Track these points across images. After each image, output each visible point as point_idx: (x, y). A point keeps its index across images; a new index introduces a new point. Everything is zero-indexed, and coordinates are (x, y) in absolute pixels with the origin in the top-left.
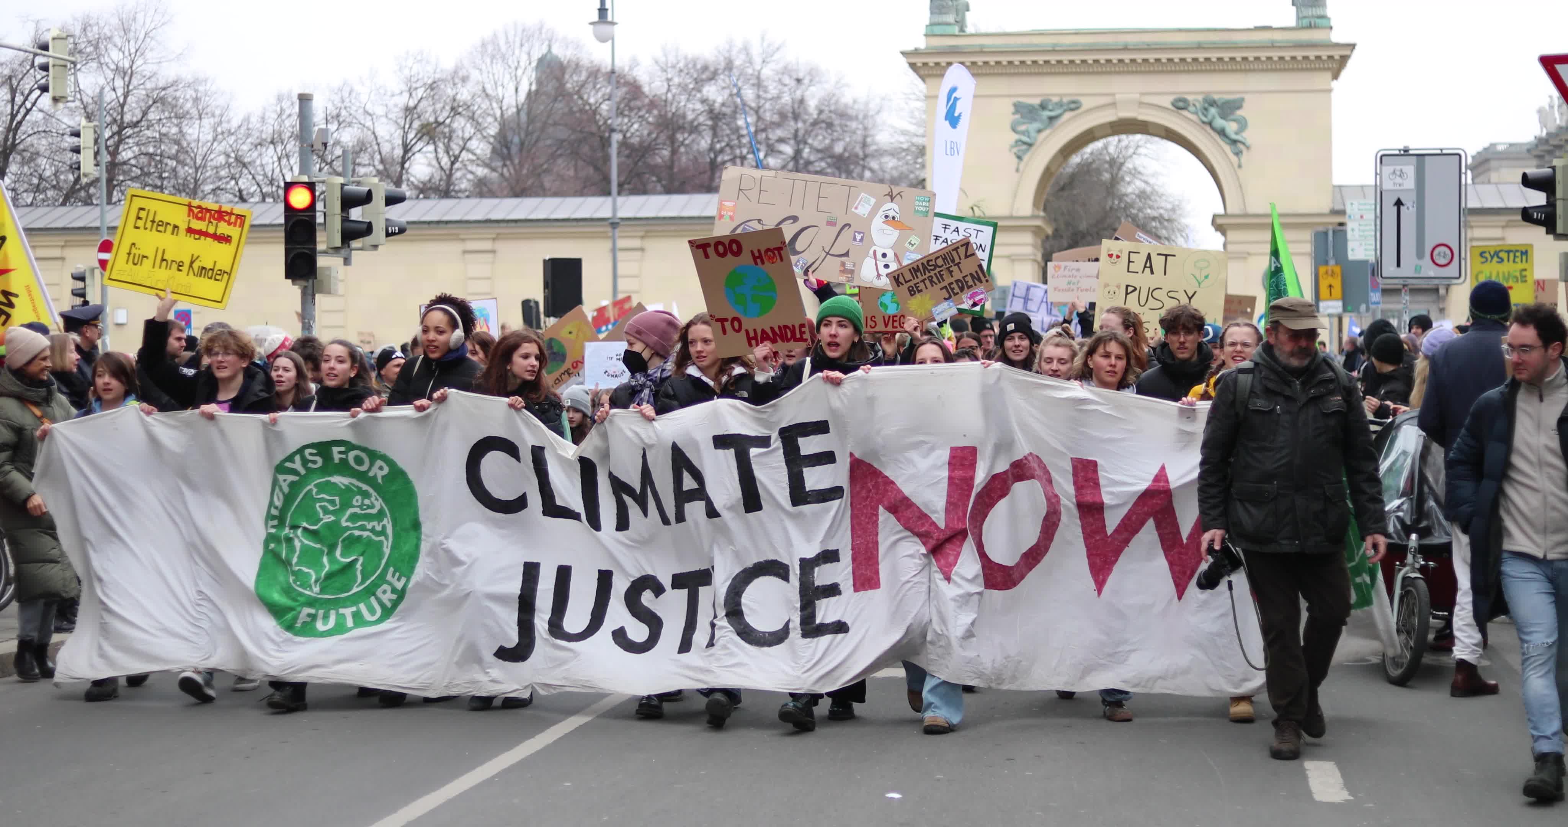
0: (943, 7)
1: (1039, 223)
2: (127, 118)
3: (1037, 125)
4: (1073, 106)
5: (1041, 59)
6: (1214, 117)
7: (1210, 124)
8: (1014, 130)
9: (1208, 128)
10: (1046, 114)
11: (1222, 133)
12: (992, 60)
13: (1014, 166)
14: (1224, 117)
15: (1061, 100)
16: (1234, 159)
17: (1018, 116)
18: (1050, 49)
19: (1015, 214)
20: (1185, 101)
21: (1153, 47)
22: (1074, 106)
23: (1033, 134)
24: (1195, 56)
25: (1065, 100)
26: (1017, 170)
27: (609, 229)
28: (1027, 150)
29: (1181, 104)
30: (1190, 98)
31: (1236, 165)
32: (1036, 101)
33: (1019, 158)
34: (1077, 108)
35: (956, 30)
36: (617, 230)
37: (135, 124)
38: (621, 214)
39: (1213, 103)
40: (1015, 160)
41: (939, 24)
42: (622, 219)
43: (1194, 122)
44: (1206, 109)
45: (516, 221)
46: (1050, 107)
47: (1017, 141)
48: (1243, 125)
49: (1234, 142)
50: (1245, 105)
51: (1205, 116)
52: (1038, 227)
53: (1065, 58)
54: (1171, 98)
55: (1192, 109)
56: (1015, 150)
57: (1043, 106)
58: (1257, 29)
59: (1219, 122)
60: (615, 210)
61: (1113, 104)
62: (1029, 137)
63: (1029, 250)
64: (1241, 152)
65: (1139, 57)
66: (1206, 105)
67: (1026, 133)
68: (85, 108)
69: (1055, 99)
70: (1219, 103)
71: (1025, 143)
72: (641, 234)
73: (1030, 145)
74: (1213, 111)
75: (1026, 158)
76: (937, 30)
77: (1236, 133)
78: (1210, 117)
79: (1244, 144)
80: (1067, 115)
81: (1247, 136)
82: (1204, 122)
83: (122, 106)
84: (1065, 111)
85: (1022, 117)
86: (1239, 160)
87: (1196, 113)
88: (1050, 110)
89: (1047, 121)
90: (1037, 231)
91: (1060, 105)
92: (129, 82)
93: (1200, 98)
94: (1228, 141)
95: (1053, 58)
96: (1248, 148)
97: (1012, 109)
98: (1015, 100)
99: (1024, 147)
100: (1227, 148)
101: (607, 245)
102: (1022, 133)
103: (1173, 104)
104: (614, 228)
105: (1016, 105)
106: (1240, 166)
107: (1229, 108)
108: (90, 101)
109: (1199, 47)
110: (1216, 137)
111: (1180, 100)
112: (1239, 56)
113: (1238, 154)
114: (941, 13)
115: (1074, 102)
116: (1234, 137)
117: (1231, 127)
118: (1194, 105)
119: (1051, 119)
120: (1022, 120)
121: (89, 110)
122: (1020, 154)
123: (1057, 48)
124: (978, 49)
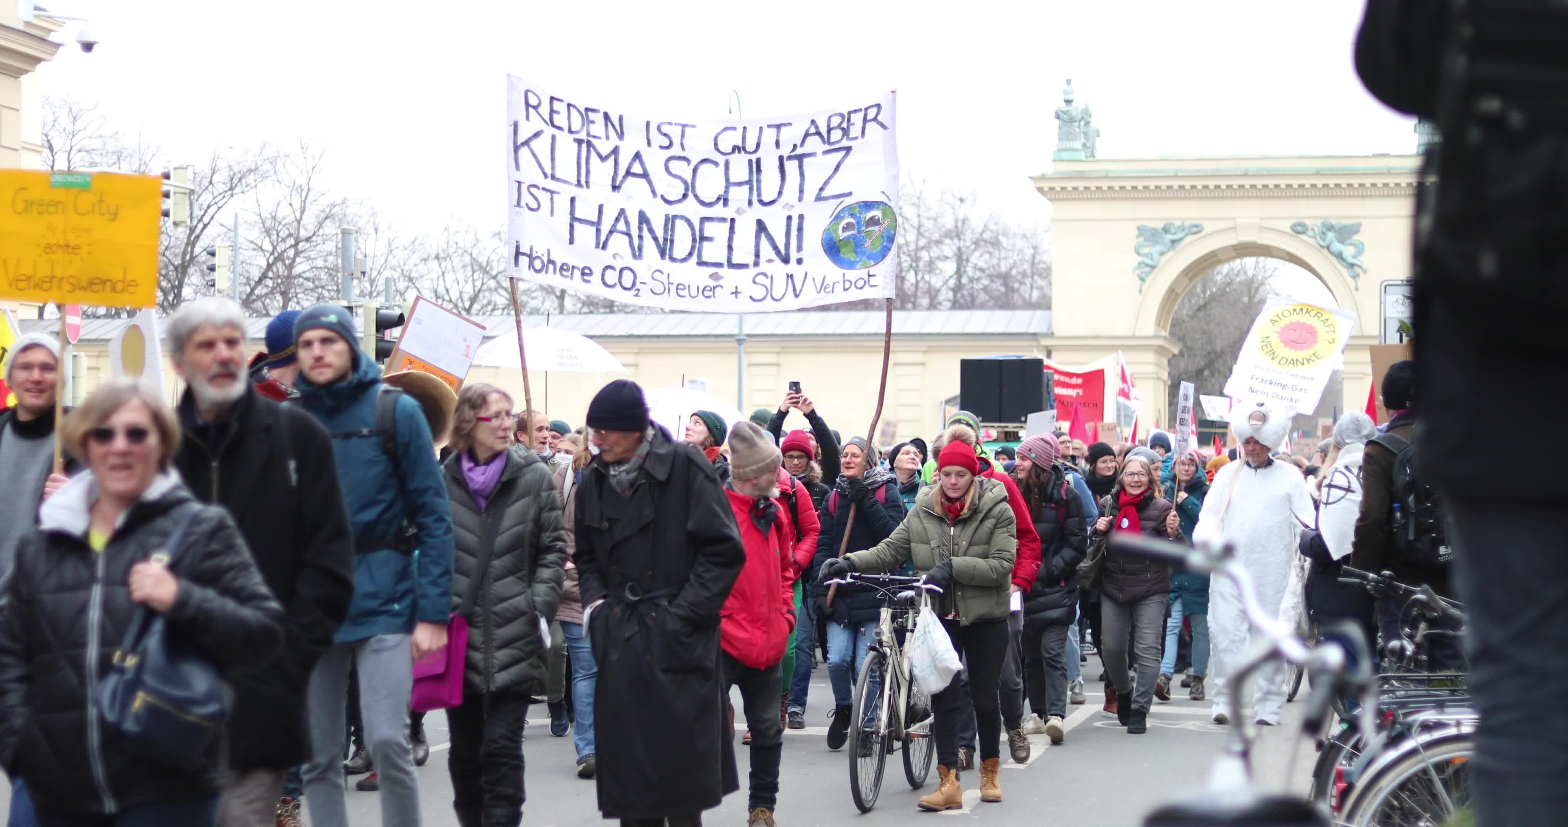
0: (1070, 133)
1: (1160, 342)
2: (303, 234)
3: (1159, 248)
4: (1194, 230)
5: (1163, 184)
6: (1331, 242)
7: (1328, 248)
8: (1138, 253)
9: (1325, 251)
10: (1169, 237)
11: (1340, 256)
12: (1116, 185)
13: (1138, 287)
14: (1341, 241)
15: (1183, 225)
16: (1351, 282)
17: (1142, 239)
18: (1173, 174)
19: (1137, 334)
20: (1303, 225)
21: (1272, 173)
22: (1196, 229)
23: (1156, 256)
24: (1313, 182)
25: (1187, 224)
26: (1140, 291)
27: (735, 345)
28: (1150, 273)
29: (1300, 229)
30: (1309, 222)
31: (1353, 289)
32: (1159, 225)
33: (1143, 280)
34: (1199, 232)
35: (1082, 156)
36: (742, 347)
37: (308, 240)
38: (746, 330)
39: (1331, 228)
40: (1139, 282)
41: (1066, 150)
42: (748, 336)
43: (1311, 245)
44: (1324, 234)
45: (658, 336)
46: (1173, 231)
47: (1140, 264)
48: (1360, 249)
49: (1352, 265)
50: (1361, 229)
51: (1324, 240)
52: (1160, 347)
53: (1188, 184)
54: (1291, 223)
55: (1310, 233)
56: (1138, 272)
57: (1166, 230)
58: (1375, 156)
59: (1337, 247)
60: (741, 327)
61: (1234, 228)
62: (1152, 259)
63: (1151, 369)
64: (1358, 275)
65: (1259, 183)
66: (1324, 230)
67: (1150, 255)
68: (263, 223)
69: (1178, 223)
70: (1337, 228)
71: (1147, 265)
72: (778, 350)
73: (1153, 267)
74: (1331, 235)
75: (1149, 280)
76: (1065, 155)
77: (1354, 257)
78: (1328, 241)
79: (1360, 267)
80: (1190, 239)
81: (1364, 260)
82: (1322, 247)
83: (299, 222)
84: (1187, 234)
85: (1145, 240)
86: (1356, 283)
87: (1315, 237)
88: (1173, 234)
89: (1170, 245)
90: (1160, 350)
91: (1182, 228)
92: (306, 198)
93: (1319, 222)
94: (1345, 264)
95: (1175, 184)
96: (1365, 271)
97: (1136, 232)
98: (1139, 224)
99: (1147, 269)
100: (1345, 272)
101: (733, 360)
102: (1146, 256)
103: (1292, 228)
104: (740, 344)
105: (1139, 228)
106: (1357, 289)
107: (1346, 233)
108: (269, 216)
109: (1318, 173)
110: (1334, 260)
111: (1299, 225)
112: (1356, 182)
113: (1355, 277)
114: (1068, 140)
115: (1195, 226)
116: (1351, 260)
117: (1348, 252)
118: (1313, 230)
119: (1174, 242)
120: (1146, 243)
121: (267, 224)
122: (1143, 276)
123: (1180, 174)
124: (1103, 175)
